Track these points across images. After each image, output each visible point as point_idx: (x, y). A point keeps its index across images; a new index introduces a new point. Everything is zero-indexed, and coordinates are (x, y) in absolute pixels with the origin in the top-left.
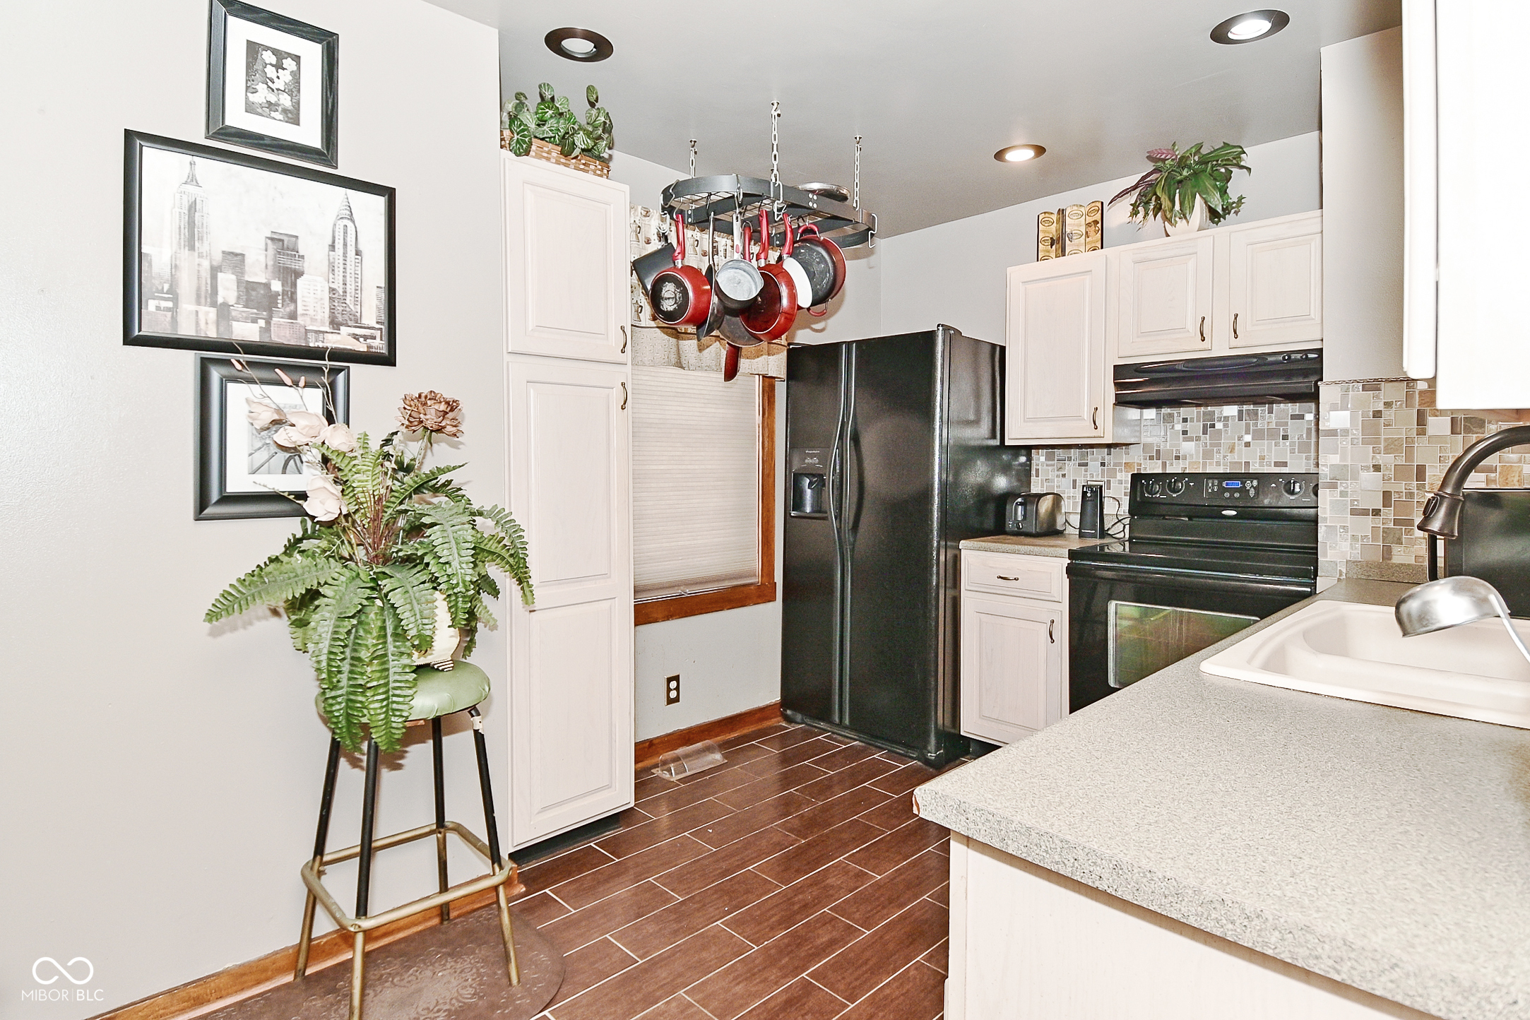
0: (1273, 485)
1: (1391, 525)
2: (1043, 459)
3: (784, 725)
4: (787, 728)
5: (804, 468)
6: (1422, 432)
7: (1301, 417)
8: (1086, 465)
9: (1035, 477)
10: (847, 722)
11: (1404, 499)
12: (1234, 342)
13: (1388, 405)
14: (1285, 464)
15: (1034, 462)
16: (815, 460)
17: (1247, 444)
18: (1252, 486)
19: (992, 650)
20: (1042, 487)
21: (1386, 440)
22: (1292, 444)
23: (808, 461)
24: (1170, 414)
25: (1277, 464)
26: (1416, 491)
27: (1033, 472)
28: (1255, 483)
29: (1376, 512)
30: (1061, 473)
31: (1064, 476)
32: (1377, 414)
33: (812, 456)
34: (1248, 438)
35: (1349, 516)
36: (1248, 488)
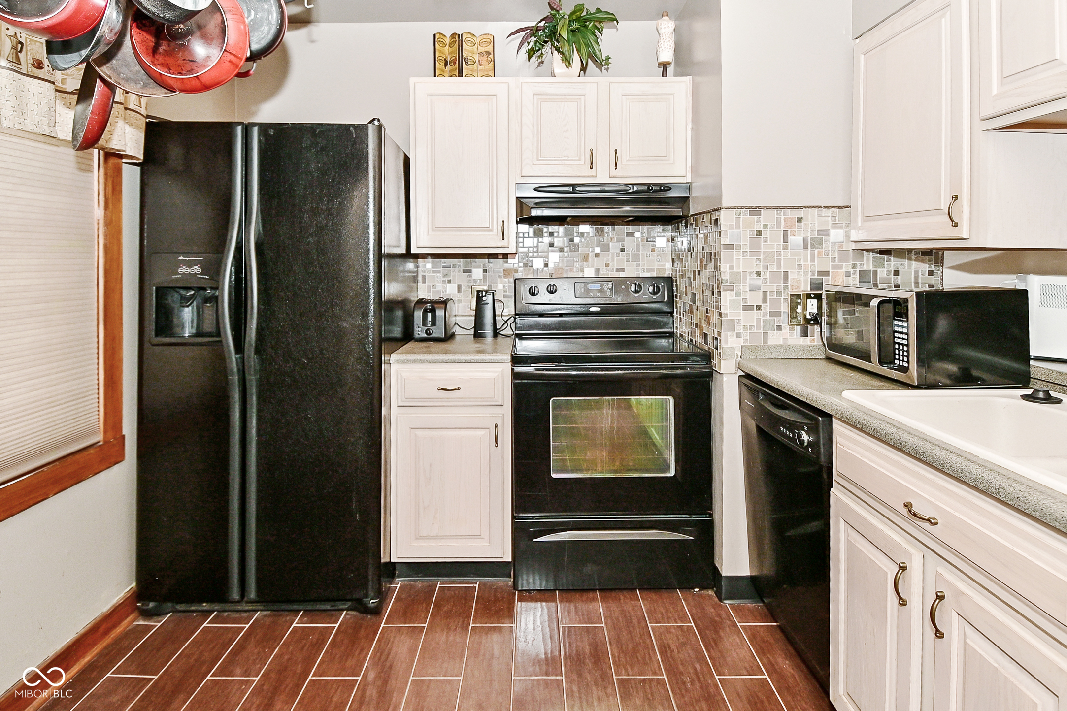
0: (623, 286)
1: (768, 317)
2: (429, 266)
3: (142, 623)
4: (148, 628)
5: (177, 279)
6: (786, 248)
7: (632, 235)
8: (470, 271)
9: (421, 283)
10: (253, 595)
11: (775, 297)
12: (614, 173)
13: (765, 226)
14: (623, 270)
15: (420, 270)
16: (197, 269)
17: (597, 255)
18: (609, 288)
19: (431, 465)
20: (429, 292)
21: (764, 252)
22: (627, 255)
23: (183, 270)
24: (539, 229)
25: (618, 270)
26: (783, 291)
27: (420, 279)
28: (610, 285)
29: (759, 307)
30: (446, 279)
31: (449, 281)
32: (759, 233)
33: (190, 264)
34: (597, 250)
35: (742, 311)
36: (606, 289)
